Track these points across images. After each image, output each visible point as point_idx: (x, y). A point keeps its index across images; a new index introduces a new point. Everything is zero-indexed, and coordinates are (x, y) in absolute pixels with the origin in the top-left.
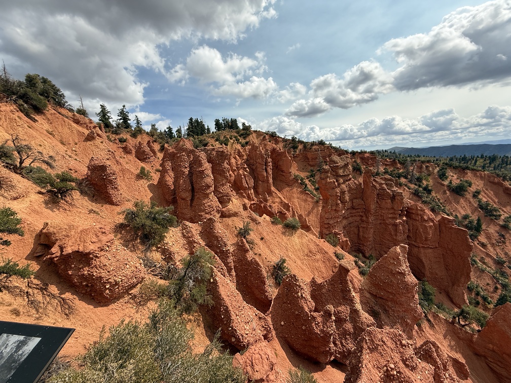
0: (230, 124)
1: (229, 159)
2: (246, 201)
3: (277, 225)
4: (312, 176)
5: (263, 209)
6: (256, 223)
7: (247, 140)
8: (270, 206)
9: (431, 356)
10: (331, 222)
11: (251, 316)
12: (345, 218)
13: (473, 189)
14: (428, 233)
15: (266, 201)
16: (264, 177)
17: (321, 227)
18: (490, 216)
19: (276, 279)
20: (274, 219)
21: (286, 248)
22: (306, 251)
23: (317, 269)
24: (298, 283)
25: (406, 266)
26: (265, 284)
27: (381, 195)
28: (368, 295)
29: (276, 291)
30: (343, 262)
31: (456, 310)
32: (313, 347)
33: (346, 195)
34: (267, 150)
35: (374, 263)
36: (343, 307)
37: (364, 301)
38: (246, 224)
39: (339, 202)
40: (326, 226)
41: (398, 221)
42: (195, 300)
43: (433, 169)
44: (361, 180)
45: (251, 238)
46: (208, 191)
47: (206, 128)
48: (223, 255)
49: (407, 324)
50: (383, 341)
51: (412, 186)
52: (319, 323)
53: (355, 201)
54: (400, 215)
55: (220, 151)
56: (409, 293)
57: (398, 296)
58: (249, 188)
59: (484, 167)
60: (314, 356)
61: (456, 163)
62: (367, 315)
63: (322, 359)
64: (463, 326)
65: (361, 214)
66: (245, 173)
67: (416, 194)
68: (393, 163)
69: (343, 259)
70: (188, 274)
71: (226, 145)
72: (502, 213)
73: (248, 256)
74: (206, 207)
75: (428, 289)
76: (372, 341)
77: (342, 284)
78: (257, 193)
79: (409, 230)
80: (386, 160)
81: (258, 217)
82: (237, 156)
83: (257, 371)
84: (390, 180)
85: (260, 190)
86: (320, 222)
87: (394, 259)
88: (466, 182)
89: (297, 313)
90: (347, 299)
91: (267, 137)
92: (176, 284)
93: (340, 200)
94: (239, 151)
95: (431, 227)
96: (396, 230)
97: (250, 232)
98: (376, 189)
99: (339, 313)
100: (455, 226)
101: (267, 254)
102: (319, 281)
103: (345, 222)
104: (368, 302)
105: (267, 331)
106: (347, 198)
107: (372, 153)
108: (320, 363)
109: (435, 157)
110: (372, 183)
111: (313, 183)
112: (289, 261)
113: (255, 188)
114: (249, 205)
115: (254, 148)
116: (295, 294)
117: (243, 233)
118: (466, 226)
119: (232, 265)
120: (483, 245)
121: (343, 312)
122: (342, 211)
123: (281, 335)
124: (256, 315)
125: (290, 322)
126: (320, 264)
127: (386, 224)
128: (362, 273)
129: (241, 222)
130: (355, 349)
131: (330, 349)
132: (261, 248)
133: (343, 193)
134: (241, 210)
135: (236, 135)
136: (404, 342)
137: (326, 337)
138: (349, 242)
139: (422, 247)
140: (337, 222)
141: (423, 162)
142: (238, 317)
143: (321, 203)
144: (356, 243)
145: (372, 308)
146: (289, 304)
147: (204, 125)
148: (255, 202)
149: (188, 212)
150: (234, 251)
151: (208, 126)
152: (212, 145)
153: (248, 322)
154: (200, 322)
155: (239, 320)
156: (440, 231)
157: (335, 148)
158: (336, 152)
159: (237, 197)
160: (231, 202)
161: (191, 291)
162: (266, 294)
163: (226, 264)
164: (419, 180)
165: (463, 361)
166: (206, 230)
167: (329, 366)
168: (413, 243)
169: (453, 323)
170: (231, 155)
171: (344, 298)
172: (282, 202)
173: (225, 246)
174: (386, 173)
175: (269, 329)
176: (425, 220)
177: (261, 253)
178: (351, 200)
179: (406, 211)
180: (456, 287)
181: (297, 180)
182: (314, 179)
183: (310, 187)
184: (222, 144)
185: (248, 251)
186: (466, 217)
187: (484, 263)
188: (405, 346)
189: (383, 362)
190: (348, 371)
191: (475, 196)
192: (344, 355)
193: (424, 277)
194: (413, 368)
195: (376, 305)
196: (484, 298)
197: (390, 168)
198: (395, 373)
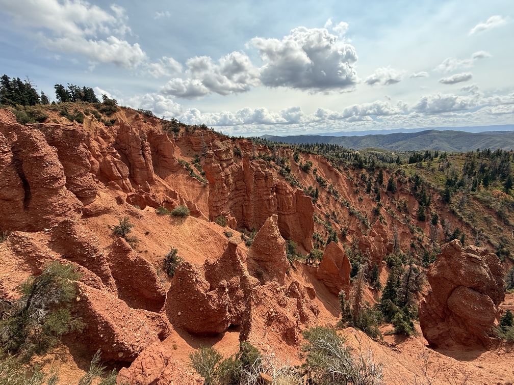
0: (83, 94)
1: (88, 142)
2: (121, 193)
3: (164, 215)
4: (198, 162)
5: (145, 201)
6: (138, 218)
7: (113, 117)
8: (154, 196)
9: (295, 292)
10: (219, 205)
11: (142, 321)
12: (230, 199)
13: (313, 168)
14: (290, 204)
15: (148, 190)
16: (142, 163)
17: (210, 210)
18: (322, 186)
19: (168, 272)
20: (159, 209)
21: (176, 237)
22: (198, 236)
23: (210, 251)
24: (191, 270)
25: (277, 231)
26: (156, 281)
27: (258, 176)
28: (253, 262)
29: (170, 284)
30: (232, 239)
31: (308, 254)
32: (212, 323)
33: (230, 178)
34: (142, 132)
35: (256, 234)
36: (234, 278)
37: (250, 267)
38: (123, 220)
39: (225, 185)
40: (215, 209)
41: (271, 196)
42: (53, 332)
43: (291, 154)
44: (241, 164)
45: (133, 235)
46: (56, 185)
47: (40, 95)
48: (94, 264)
49: (280, 275)
50: (264, 294)
51: (278, 167)
52: (215, 299)
53: (237, 183)
54: (271, 191)
55: (69, 130)
56: (280, 251)
57: (273, 256)
58: (124, 178)
59: (318, 152)
60: (213, 330)
61: (303, 149)
62: (253, 278)
63: (220, 329)
64: (312, 264)
65: (243, 194)
66: (115, 159)
67: (281, 173)
68: (265, 149)
69: (232, 236)
70: (34, 303)
71: (80, 122)
72: (328, 183)
73: (130, 256)
74: (55, 207)
75: (292, 244)
76: (257, 297)
77: (232, 259)
78: (134, 182)
79: (278, 203)
80: (259, 146)
81: (139, 211)
82: (100, 138)
83: (149, 375)
84: (263, 163)
85: (139, 179)
86: (209, 206)
87: (269, 228)
88: (310, 163)
89: (193, 298)
90: (237, 270)
91: (141, 116)
92: (12, 324)
93: (225, 183)
94: (102, 130)
95: (291, 198)
96: (270, 204)
97: (130, 229)
98: (254, 171)
99: (232, 284)
100: (305, 196)
101: (156, 248)
102: (212, 261)
103: (231, 203)
104: (253, 268)
105: (163, 328)
106: (231, 181)
107: (248, 139)
108: (219, 333)
109: (291, 144)
110: (250, 166)
111: (199, 168)
112: (181, 250)
113: (132, 177)
114: (126, 198)
115: (124, 129)
116: (190, 281)
117: (121, 231)
118: (311, 195)
119: (109, 272)
120: (320, 207)
121: (235, 282)
122: (228, 193)
123: (179, 325)
124: (148, 317)
125: (187, 310)
126: (213, 246)
127: (263, 200)
128: (248, 245)
129: (116, 219)
131: (226, 318)
132: (148, 244)
133: (227, 176)
134: (115, 203)
135: (94, 109)
136: (278, 289)
137: (222, 308)
138: (235, 220)
140: (224, 203)
141: (284, 148)
142: (124, 328)
143: (208, 187)
144: (241, 220)
145: (256, 271)
146: (184, 292)
147: (33, 90)
148: (133, 193)
149: (22, 218)
150: (109, 255)
151: (42, 93)
152: (55, 121)
153: (139, 328)
154: (67, 355)
155: (126, 331)
156: (297, 201)
157: (217, 133)
158: (218, 137)
159: (107, 189)
160: (97, 196)
161: (42, 324)
162: (158, 291)
163: (100, 273)
164: (283, 162)
165: (312, 287)
166: (60, 238)
167: (227, 332)
168: (281, 212)
169: (306, 264)
170: (89, 136)
171: (235, 270)
172: (167, 190)
173: (95, 252)
174: (260, 157)
175: (164, 325)
176: (287, 193)
177: (148, 249)
178: (235, 182)
179: (276, 187)
180: (307, 239)
181: (182, 166)
182: (200, 164)
183: (196, 172)
184: (73, 121)
185: (129, 250)
186: (310, 188)
187: (320, 218)
188: (279, 292)
189: (266, 310)
190: (242, 329)
191: (314, 173)
192: (238, 318)
193: (289, 236)
194: (285, 306)
195: (259, 267)
196: (321, 242)
197: (263, 152)
198: (274, 314)
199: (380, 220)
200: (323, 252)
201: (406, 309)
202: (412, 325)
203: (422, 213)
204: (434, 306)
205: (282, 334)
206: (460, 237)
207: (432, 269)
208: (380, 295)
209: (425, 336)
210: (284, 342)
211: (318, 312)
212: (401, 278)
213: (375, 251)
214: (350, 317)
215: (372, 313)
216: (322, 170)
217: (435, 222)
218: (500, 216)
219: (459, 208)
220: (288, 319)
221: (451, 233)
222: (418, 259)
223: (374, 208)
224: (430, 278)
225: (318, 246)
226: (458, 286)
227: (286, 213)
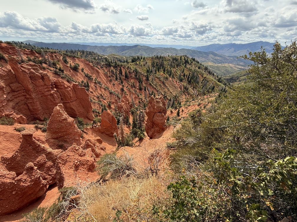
13: (80, 68)
14: (70, 94)
18: (90, 79)
23: (4, 149)
25: (66, 114)
27: (33, 77)
28: (52, 140)
30: (25, 132)
35: (48, 121)
36: (40, 157)
37: (52, 145)
41: (52, 92)
43: (60, 58)
44: (9, 67)
49: (77, 140)
50: (68, 156)
51: (52, 69)
54: (51, 88)
56: (72, 126)
57: (68, 131)
59: (81, 56)
61: (69, 54)
62: (57, 150)
63: (40, 194)
64: (96, 126)
65: (23, 94)
67: (56, 73)
68: (32, 53)
69: (25, 130)
72: (93, 77)
75: (80, 120)
76: (63, 160)
77: (32, 146)
79: (60, 95)
80: (25, 50)
84: (35, 66)
87: (58, 114)
88: (77, 64)
90: (40, 151)
95: (70, 90)
96: (53, 97)
98: (27, 73)
99: (39, 162)
100: (80, 87)
102: (9, 155)
103: (11, 104)
104: (54, 144)
107: (8, 43)
108: (41, 196)
109: (58, 50)
110: (21, 69)
118: (84, 86)
120: (92, 93)
121: (41, 160)
122: (3, 96)
128: (44, 131)
130: (56, 171)
138: (23, 117)
139: (71, 102)
140: (3, 106)
141: (52, 53)
144: (30, 115)
145: (58, 145)
156: (75, 92)
164: (54, 64)
165: (100, 138)
167: (48, 191)
168: (66, 101)
169: (93, 127)
171: (37, 152)
174: (30, 60)
176: (66, 88)
179: (54, 84)
180: (89, 113)
186: (82, 82)
187: (94, 99)
188: (78, 149)
189: (72, 164)
190: (58, 183)
191: (82, 71)
192: (54, 179)
193: (76, 115)
194: (84, 155)
195: (59, 142)
196: (98, 113)
197: (31, 57)
198: (79, 163)
199: (125, 93)
200: (100, 118)
201: (141, 129)
202: (144, 134)
203: (140, 87)
204: (149, 124)
205: (87, 170)
206: (154, 94)
207: (147, 109)
208: (131, 127)
209: (148, 136)
210: (90, 173)
211: (105, 148)
212: (138, 117)
213: (125, 109)
214: (121, 143)
215: (129, 137)
216: (87, 69)
217: (145, 90)
218: (163, 83)
219: (152, 82)
220: (88, 161)
221: (151, 93)
222: (142, 107)
223: (121, 88)
224: (147, 113)
225: (97, 116)
226: (155, 113)
227: (70, 101)
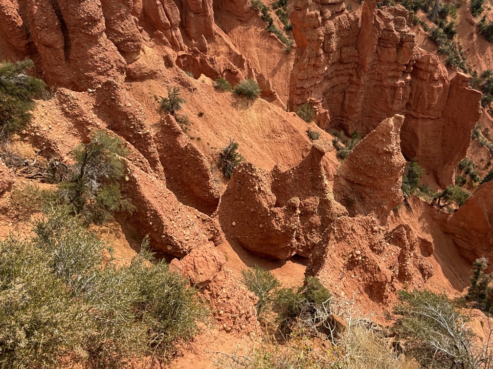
2: (169, 51)
3: (224, 92)
4: (283, 5)
6: (190, 90)
8: (211, 61)
10: (307, 85)
11: (191, 220)
12: (327, 78)
16: (197, 4)
17: (292, 93)
19: (223, 171)
20: (218, 82)
21: (238, 127)
22: (268, 130)
23: (281, 155)
24: (254, 174)
25: (397, 143)
26: (209, 179)
29: (225, 186)
30: (317, 143)
31: (440, 192)
32: (273, 245)
33: (333, 40)
35: (357, 142)
36: (312, 198)
37: (338, 189)
38: (172, 90)
39: (321, 52)
40: (299, 92)
44: (359, 13)
45: (183, 114)
48: (141, 142)
49: (383, 211)
51: (431, 26)
52: (280, 219)
53: (344, 50)
54: (403, 72)
58: (173, 27)
62: (339, 205)
64: (441, 207)
67: (432, 39)
69: (318, 138)
70: (87, 173)
73: (180, 141)
83: (201, 274)
86: (290, 86)
87: (383, 136)
89: (252, 210)
92: (70, 188)
93: (323, 48)
97: (180, 104)
99: (307, 206)
100: (469, 88)
101: (210, 137)
102: (284, 169)
103: (326, 85)
104: (342, 191)
105: (214, 234)
106: (334, 45)
111: (283, 17)
112: (243, 145)
113: (183, 26)
114: (176, 58)
116: (251, 188)
117: (169, 106)
119: (157, 155)
121: (311, 204)
122: (324, 66)
124: (198, 217)
126: (286, 148)
127: (383, 87)
128: (340, 157)
129: (164, 89)
130: (320, 241)
132: (200, 129)
133: (328, 35)
134: (162, 65)
136: (375, 228)
138: (328, 115)
139: (422, 118)
140: (315, 85)
142: (173, 221)
143: (293, 53)
145: (346, 196)
148: (184, 53)
150: (157, 135)
153: (188, 227)
154: (119, 232)
155: (175, 226)
156: (448, 96)
159: (153, 43)
161: (96, 195)
163: (147, 155)
165: (430, 240)
166: (104, 104)
167: (290, 261)
168: (413, 113)
171: (314, 188)
172: (230, 53)
173: (142, 128)
177: (201, 136)
178: (340, 49)
179: (413, 65)
181: (257, 11)
182: (285, 10)
183: (278, 25)
185: (178, 133)
188: (376, 231)
193: (415, 155)
198: (360, 258)
200: (470, 192)
227: (421, 115)
